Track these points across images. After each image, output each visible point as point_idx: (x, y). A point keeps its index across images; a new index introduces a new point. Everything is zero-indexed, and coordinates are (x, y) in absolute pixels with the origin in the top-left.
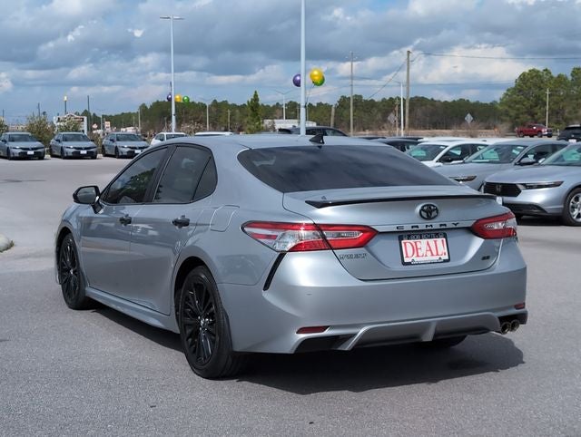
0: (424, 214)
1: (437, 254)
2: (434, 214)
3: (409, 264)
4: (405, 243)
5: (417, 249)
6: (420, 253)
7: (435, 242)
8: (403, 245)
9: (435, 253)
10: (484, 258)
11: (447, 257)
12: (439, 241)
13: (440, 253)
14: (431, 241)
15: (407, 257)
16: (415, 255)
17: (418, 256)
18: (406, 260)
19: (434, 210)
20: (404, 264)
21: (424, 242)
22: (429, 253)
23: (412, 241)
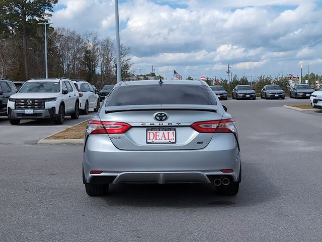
0: (158, 118)
1: (168, 139)
2: (164, 118)
3: (150, 143)
4: (149, 133)
5: (156, 136)
6: (158, 138)
7: (168, 133)
8: (148, 133)
9: (167, 138)
10: (198, 143)
11: (174, 141)
12: (171, 132)
13: (170, 139)
14: (166, 133)
15: (149, 139)
16: (155, 138)
17: (156, 139)
18: (148, 141)
19: (164, 116)
20: (147, 143)
21: (161, 132)
22: (163, 138)
23: (154, 132)
